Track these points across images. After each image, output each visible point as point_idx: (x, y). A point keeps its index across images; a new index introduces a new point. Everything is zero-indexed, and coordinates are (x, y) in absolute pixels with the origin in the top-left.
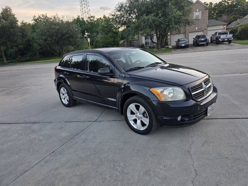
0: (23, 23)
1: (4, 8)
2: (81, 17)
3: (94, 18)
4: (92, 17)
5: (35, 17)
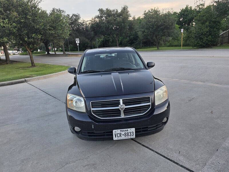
0: (134, 18)
1: (123, 7)
2: (189, 7)
3: (203, 6)
4: (201, 5)
5: (145, 11)
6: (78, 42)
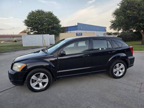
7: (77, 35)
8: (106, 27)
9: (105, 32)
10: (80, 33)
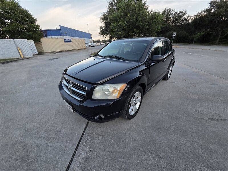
6: (174, 35)
7: (65, 41)
8: (91, 34)
9: (91, 40)
10: (68, 39)
